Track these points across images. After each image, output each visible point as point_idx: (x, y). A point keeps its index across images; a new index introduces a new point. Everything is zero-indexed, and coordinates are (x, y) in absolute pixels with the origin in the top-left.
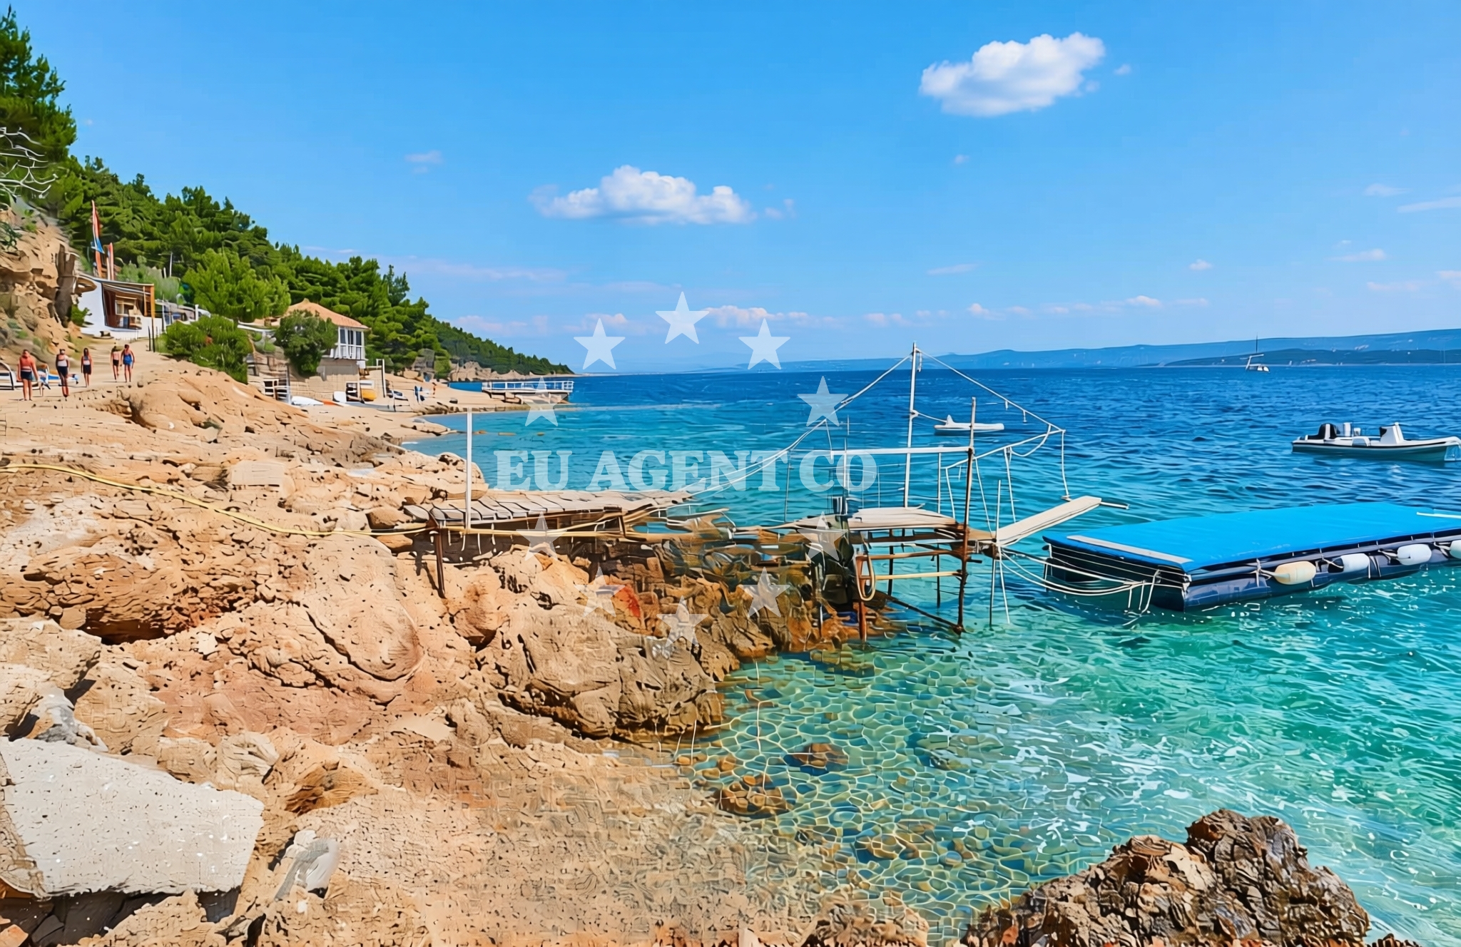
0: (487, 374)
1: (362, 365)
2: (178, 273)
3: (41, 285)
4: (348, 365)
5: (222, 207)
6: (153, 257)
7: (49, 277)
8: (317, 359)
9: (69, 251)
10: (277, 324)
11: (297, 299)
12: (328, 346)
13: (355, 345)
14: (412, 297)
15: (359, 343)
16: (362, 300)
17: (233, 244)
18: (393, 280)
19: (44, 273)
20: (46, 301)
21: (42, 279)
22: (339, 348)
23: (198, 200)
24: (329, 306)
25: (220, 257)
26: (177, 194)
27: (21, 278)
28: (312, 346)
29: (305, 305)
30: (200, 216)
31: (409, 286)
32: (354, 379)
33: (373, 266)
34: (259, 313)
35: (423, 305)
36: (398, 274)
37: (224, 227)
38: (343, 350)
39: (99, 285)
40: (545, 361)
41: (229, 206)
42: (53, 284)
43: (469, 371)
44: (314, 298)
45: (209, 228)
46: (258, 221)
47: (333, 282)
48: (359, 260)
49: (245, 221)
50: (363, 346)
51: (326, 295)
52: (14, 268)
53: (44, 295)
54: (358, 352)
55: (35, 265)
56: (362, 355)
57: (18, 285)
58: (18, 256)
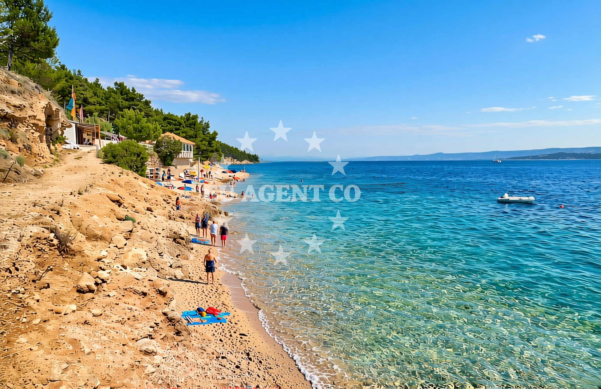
1: (191, 161)
2: (111, 120)
3: (34, 125)
4: (185, 161)
5: (131, 91)
6: (101, 113)
7: (39, 120)
8: (172, 158)
9: (55, 106)
10: (155, 142)
11: (164, 132)
12: (177, 152)
13: (189, 152)
14: (211, 131)
15: (191, 151)
16: (191, 132)
17: (136, 107)
18: (204, 123)
19: (37, 118)
20: (38, 134)
21: (36, 122)
22: (183, 153)
23: (121, 87)
24: (178, 134)
25: (130, 113)
26: (113, 86)
27: (22, 120)
28: (170, 152)
29: (168, 134)
30: (122, 95)
31: (210, 125)
32: (188, 167)
33: (195, 117)
34: (148, 137)
35: (215, 134)
36: (205, 121)
37: (132, 99)
38: (184, 154)
39: (74, 125)
41: (133, 90)
42: (42, 124)
44: (171, 131)
45: (125, 100)
46: (146, 97)
47: (180, 124)
48: (189, 114)
49: (141, 97)
51: (176, 129)
52: (17, 114)
53: (36, 131)
54: (190, 155)
55: (30, 113)
56: (192, 156)
57: (20, 125)
58: (20, 108)
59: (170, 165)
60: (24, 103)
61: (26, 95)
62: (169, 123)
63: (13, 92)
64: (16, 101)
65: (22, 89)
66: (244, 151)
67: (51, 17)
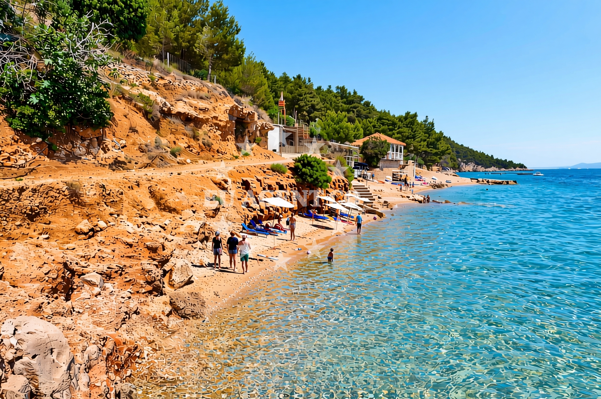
0: (480, 169)
1: (402, 163)
3: (216, 124)
4: (394, 163)
5: (352, 94)
8: (378, 160)
12: (384, 153)
13: (399, 153)
14: (436, 130)
15: (401, 152)
16: (407, 131)
17: (355, 110)
18: (427, 122)
20: (219, 132)
21: (218, 122)
23: (342, 91)
24: (390, 136)
27: (206, 121)
28: (376, 154)
29: (377, 135)
30: (342, 99)
31: (435, 125)
32: (396, 170)
33: (416, 116)
36: (430, 120)
38: (391, 155)
39: (278, 127)
40: (511, 162)
41: (355, 93)
43: (470, 167)
44: (384, 132)
45: (345, 103)
46: (366, 99)
47: (394, 124)
48: (409, 113)
49: (361, 98)
50: (402, 153)
51: (391, 130)
52: (201, 116)
53: (218, 129)
54: (400, 157)
55: (214, 115)
56: (402, 158)
57: (205, 125)
58: (204, 110)
59: (376, 167)
60: (208, 106)
61: (212, 100)
62: (383, 124)
63: (201, 98)
64: (202, 104)
65: (209, 95)
66: (492, 156)
67: (240, 30)
